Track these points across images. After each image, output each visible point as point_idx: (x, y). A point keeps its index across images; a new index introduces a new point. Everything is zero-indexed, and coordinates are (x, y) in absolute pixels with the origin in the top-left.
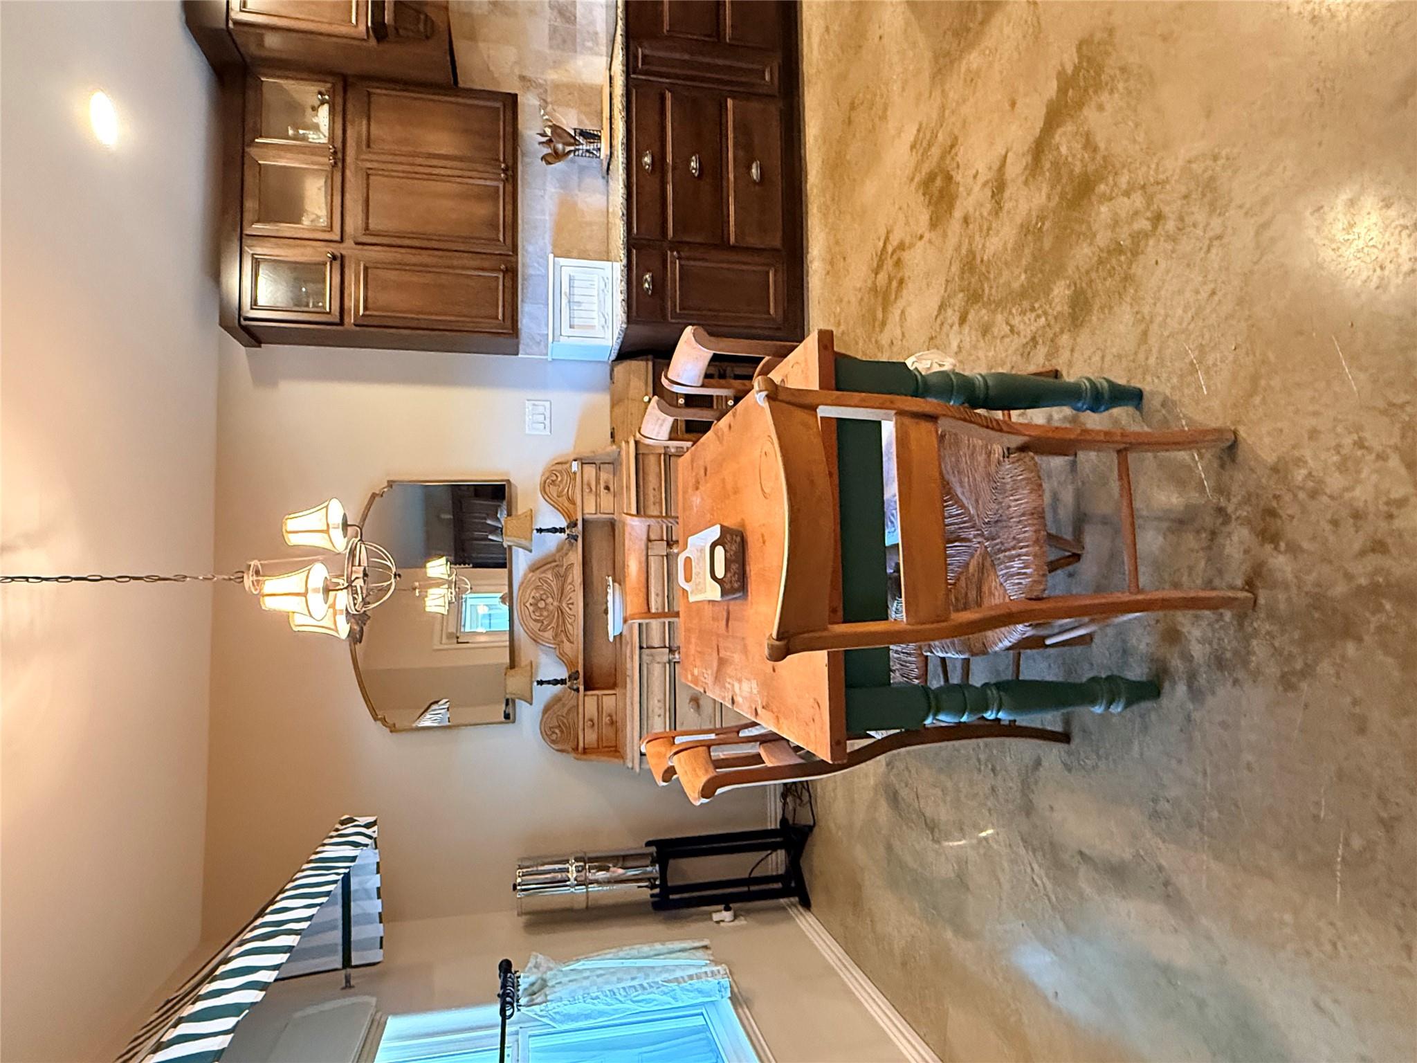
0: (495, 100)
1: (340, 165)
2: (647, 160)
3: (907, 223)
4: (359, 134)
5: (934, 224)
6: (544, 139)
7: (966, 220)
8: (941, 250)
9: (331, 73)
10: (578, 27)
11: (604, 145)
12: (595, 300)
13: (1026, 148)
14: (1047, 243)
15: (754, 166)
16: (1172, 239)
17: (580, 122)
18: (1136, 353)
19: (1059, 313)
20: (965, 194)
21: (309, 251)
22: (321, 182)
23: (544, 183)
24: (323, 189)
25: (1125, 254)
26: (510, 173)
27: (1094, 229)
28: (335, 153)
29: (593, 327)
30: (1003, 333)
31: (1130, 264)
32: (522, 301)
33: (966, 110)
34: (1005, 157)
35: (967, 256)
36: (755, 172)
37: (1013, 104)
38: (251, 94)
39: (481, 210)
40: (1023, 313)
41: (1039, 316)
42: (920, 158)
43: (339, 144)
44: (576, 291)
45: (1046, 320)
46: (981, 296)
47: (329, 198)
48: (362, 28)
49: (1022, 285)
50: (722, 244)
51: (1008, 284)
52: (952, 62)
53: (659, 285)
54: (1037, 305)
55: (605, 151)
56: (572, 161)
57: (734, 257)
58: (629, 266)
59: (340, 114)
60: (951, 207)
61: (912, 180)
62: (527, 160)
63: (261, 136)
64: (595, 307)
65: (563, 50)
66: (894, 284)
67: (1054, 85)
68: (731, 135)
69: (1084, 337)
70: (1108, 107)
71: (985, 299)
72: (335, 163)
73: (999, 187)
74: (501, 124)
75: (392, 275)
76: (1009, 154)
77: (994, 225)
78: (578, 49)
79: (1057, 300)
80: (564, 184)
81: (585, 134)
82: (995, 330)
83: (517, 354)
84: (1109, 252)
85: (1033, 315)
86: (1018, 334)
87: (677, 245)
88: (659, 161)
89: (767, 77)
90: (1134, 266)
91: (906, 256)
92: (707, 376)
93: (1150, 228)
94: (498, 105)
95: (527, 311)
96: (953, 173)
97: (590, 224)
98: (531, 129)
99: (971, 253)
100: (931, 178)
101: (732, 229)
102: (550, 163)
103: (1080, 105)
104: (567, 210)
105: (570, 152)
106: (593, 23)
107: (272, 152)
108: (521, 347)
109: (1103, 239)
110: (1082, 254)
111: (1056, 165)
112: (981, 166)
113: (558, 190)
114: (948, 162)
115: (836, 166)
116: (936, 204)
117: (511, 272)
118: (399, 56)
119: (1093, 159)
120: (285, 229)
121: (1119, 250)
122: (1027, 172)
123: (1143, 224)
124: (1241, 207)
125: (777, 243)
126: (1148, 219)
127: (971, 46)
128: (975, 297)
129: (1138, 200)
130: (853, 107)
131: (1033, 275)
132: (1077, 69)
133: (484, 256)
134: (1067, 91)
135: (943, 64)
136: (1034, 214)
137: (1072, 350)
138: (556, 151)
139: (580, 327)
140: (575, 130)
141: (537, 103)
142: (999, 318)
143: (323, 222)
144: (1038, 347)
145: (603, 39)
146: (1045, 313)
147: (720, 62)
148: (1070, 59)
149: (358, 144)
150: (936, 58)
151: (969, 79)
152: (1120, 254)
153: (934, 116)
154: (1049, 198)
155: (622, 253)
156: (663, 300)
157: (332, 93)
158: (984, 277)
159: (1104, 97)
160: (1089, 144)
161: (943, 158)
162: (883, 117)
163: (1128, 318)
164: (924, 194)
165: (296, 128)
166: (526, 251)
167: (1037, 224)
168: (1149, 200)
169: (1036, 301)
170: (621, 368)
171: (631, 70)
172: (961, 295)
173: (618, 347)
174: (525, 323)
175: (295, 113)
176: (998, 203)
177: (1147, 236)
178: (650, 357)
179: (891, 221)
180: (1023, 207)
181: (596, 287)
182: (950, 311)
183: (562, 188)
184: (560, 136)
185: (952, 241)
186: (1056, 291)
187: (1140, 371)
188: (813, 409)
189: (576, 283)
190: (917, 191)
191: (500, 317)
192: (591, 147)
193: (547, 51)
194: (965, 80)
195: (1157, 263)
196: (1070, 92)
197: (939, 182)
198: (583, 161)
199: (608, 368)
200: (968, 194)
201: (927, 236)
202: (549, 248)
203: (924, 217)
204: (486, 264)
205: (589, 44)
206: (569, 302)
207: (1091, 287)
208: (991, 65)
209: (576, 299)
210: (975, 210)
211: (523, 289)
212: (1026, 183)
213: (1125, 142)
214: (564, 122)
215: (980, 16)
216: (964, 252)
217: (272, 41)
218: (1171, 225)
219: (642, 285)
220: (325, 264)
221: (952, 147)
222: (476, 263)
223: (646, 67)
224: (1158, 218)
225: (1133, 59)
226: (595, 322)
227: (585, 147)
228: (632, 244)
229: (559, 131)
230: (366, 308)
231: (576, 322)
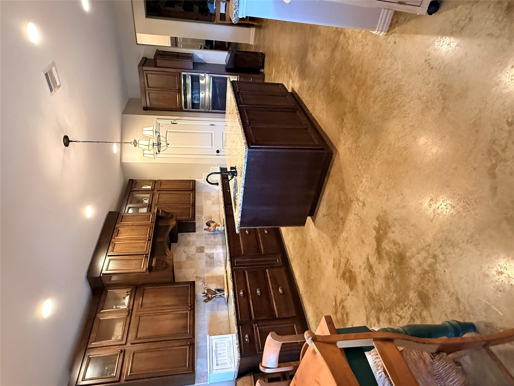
0: (188, 284)
1: (130, 315)
2: (241, 293)
3: (341, 292)
4: (139, 303)
5: (351, 288)
6: (204, 295)
7: (363, 283)
8: (358, 296)
9: (132, 285)
10: (214, 260)
11: (226, 293)
12: (226, 351)
13: (374, 252)
14: (398, 279)
15: (280, 288)
16: (444, 261)
17: (216, 287)
18: (459, 308)
19: (416, 304)
20: (359, 274)
21: (112, 350)
22: (122, 323)
23: (205, 310)
24: (122, 326)
25: (430, 272)
26: (192, 307)
27: (413, 268)
28: (129, 311)
29: (225, 364)
30: (398, 320)
31: (434, 275)
32: (197, 358)
33: (348, 249)
34: (368, 258)
35: (369, 295)
36: (280, 290)
37: (363, 242)
38: (103, 296)
39: (181, 322)
40: (402, 309)
41: (409, 308)
42: (337, 268)
43: (131, 308)
44: (218, 349)
45: (413, 308)
46: (382, 308)
47: (124, 327)
48: (145, 269)
49: (396, 298)
50: (274, 318)
51: (390, 300)
52: (337, 238)
53: (251, 338)
54: (406, 304)
55: (226, 294)
56: (215, 301)
57: (278, 322)
58: (239, 333)
59: (133, 297)
60: (355, 281)
61: (337, 277)
62: (198, 303)
63: (103, 310)
64: (227, 354)
65: (210, 267)
66: (345, 316)
67: (374, 232)
68: (269, 280)
69: (433, 310)
70: (396, 230)
71: (384, 308)
72: (128, 315)
73: (370, 268)
74: (189, 291)
75: (144, 355)
76: (369, 256)
77: (374, 280)
78: (215, 266)
79: (413, 299)
80: (212, 309)
81: (219, 290)
82: (394, 320)
83: (194, 384)
84: (423, 274)
85: (407, 308)
86: (404, 318)
87: (256, 321)
88: (246, 293)
89: (278, 261)
90: (437, 275)
91: (345, 304)
92: (279, 362)
93: (434, 261)
94: (189, 285)
95: (199, 362)
96: (352, 269)
97: (222, 322)
98: (200, 292)
99: (370, 294)
100: (344, 274)
101: (276, 312)
102: (207, 302)
103: (386, 234)
104: (214, 319)
105: (214, 297)
106: (219, 258)
107: (106, 314)
108: (196, 380)
109: (418, 271)
110: (414, 279)
111: (387, 254)
112: (360, 263)
113: (209, 312)
114: (348, 266)
115: (308, 282)
116: (350, 281)
117: (192, 345)
118: (156, 276)
119: (400, 247)
120: (104, 343)
121: (427, 272)
122: (378, 259)
123: (430, 260)
124: (463, 242)
125: (294, 314)
126: (431, 258)
127: (342, 232)
128: (379, 310)
129: (423, 254)
130: (309, 262)
131: (399, 293)
132: (379, 224)
133: (181, 340)
134: (379, 232)
135: (335, 240)
136: (388, 271)
137: (431, 317)
138: (208, 297)
139: (221, 364)
140: (215, 289)
141: (201, 283)
142: (393, 314)
143: (120, 337)
144: (415, 320)
145: (223, 261)
146: (411, 305)
147: (262, 259)
148: (376, 223)
149: (138, 306)
150: (332, 238)
151: (345, 240)
152: (429, 274)
153: (338, 254)
154: (390, 264)
155: (236, 328)
156: (254, 344)
157: (131, 292)
158: (379, 301)
159: (393, 229)
160: (395, 243)
161: (346, 265)
162: (320, 261)
163: (446, 295)
164: (344, 280)
165: (116, 305)
166: (198, 337)
167: (390, 274)
168: (428, 251)
169: (405, 302)
170: (240, 382)
171: (233, 266)
172: (373, 311)
173: (238, 371)
174: (198, 368)
175: (117, 300)
176: (372, 273)
177: (435, 264)
178: (252, 373)
179: (335, 293)
180: (382, 271)
181: (226, 345)
182: (371, 319)
183: (211, 311)
184: (210, 292)
185: (361, 292)
186: (411, 296)
187: (466, 315)
188: (334, 343)
189: (218, 346)
190: (341, 279)
191: (187, 366)
192: (221, 294)
193: (205, 268)
194: (344, 241)
195: (445, 271)
196: (381, 232)
197: (347, 274)
198: (218, 300)
199: (234, 383)
200: (360, 274)
201: (351, 293)
202: (207, 333)
203: (347, 287)
204: (183, 344)
205: (218, 264)
206: (216, 354)
207: (424, 289)
208: (351, 234)
209: (219, 352)
210: (365, 279)
211: (197, 353)
212: (379, 263)
213: (408, 238)
214: (211, 287)
215: (341, 223)
216: (367, 293)
217: (114, 278)
218: (441, 257)
219: (245, 339)
220: (117, 355)
221: (347, 262)
222: (178, 344)
223: (237, 264)
224: (435, 257)
225: (396, 216)
226: (227, 361)
227: (219, 294)
228: (239, 324)
229: (210, 290)
230: (131, 372)
231: (219, 362)
